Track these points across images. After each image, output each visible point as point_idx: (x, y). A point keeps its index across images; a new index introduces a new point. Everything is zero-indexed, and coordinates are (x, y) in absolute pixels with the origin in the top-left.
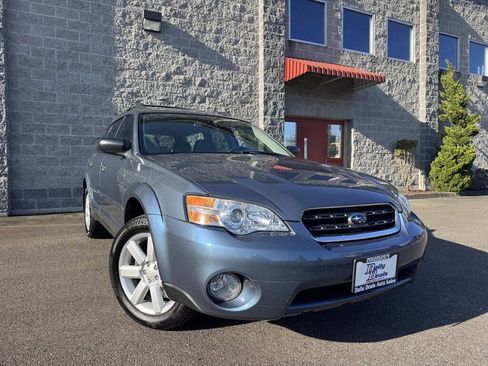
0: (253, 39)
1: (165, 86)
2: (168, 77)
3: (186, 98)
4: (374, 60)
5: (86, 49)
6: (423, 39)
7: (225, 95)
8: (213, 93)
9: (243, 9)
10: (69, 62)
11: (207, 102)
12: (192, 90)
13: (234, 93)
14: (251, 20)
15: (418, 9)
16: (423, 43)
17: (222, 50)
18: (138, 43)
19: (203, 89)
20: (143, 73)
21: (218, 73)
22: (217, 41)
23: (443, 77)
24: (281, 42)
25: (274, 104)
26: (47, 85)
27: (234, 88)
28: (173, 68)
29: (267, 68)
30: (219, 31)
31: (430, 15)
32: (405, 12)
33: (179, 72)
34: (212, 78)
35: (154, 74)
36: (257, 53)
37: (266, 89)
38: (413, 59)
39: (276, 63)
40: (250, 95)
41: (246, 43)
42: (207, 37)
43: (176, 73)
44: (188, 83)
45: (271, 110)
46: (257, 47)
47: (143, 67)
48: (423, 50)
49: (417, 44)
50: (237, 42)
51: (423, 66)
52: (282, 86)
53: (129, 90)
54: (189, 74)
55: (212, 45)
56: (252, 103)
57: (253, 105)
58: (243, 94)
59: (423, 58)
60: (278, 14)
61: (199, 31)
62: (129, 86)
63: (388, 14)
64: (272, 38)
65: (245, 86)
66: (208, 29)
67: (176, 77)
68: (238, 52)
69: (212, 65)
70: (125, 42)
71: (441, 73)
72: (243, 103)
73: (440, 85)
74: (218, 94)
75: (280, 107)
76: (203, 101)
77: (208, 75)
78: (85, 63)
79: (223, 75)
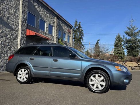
0: (18, 22)
4: (46, 33)
6: (55, 30)
7: (9, 36)
8: (5, 35)
9: (15, 12)
11: (3, 38)
13: (11, 36)
14: (18, 16)
15: (54, 23)
16: (55, 31)
17: (9, 23)
19: (2, 34)
21: (7, 30)
22: (8, 20)
23: (59, 40)
24: (26, 24)
25: (23, 41)
29: (22, 31)
30: (8, 17)
31: (57, 25)
32: (52, 23)
34: (5, 31)
36: (18, 26)
37: (21, 37)
38: (53, 35)
39: (24, 30)
40: (16, 38)
41: (16, 22)
42: (5, 18)
45: (22, 43)
46: (19, 24)
48: (55, 33)
49: (54, 31)
50: (13, 21)
51: (55, 37)
52: (26, 37)
55: (6, 21)
57: (17, 41)
58: (14, 37)
59: (55, 35)
60: (25, 16)
61: (3, 15)
63: (49, 22)
64: (24, 23)
65: (15, 35)
66: (5, 15)
68: (13, 24)
69: (6, 27)
71: (59, 39)
72: (14, 40)
73: (58, 42)
74: (7, 36)
75: (25, 42)
79: (9, 30)
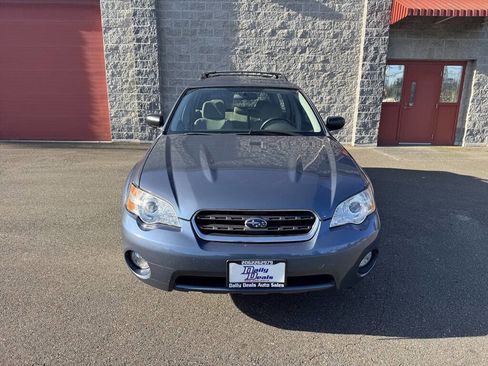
1: (270, 41)
2: (273, 33)
3: (288, 50)
5: (210, 17)
7: (325, 43)
8: (313, 43)
10: (198, 28)
11: (307, 52)
12: (294, 42)
13: (335, 40)
18: (250, 5)
19: (304, 41)
20: (253, 31)
21: (320, 23)
25: (376, 49)
26: (184, 49)
27: (335, 36)
28: (278, 24)
29: (370, 13)
33: (283, 26)
34: (314, 29)
35: (262, 31)
37: (367, 34)
40: (352, 42)
43: (280, 28)
44: (290, 36)
45: (371, 55)
47: (252, 26)
52: (387, 29)
53: (241, 47)
54: (293, 27)
56: (352, 48)
57: (354, 50)
58: (344, 41)
62: (242, 44)
65: (346, 33)
67: (280, 32)
69: (315, 17)
70: (239, 6)
72: (343, 50)
74: (318, 44)
75: (382, 51)
76: (304, 51)
77: (310, 27)
78: (209, 28)
79: (324, 24)
